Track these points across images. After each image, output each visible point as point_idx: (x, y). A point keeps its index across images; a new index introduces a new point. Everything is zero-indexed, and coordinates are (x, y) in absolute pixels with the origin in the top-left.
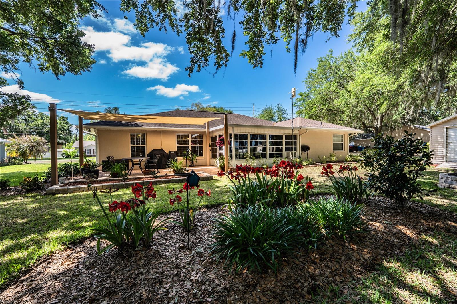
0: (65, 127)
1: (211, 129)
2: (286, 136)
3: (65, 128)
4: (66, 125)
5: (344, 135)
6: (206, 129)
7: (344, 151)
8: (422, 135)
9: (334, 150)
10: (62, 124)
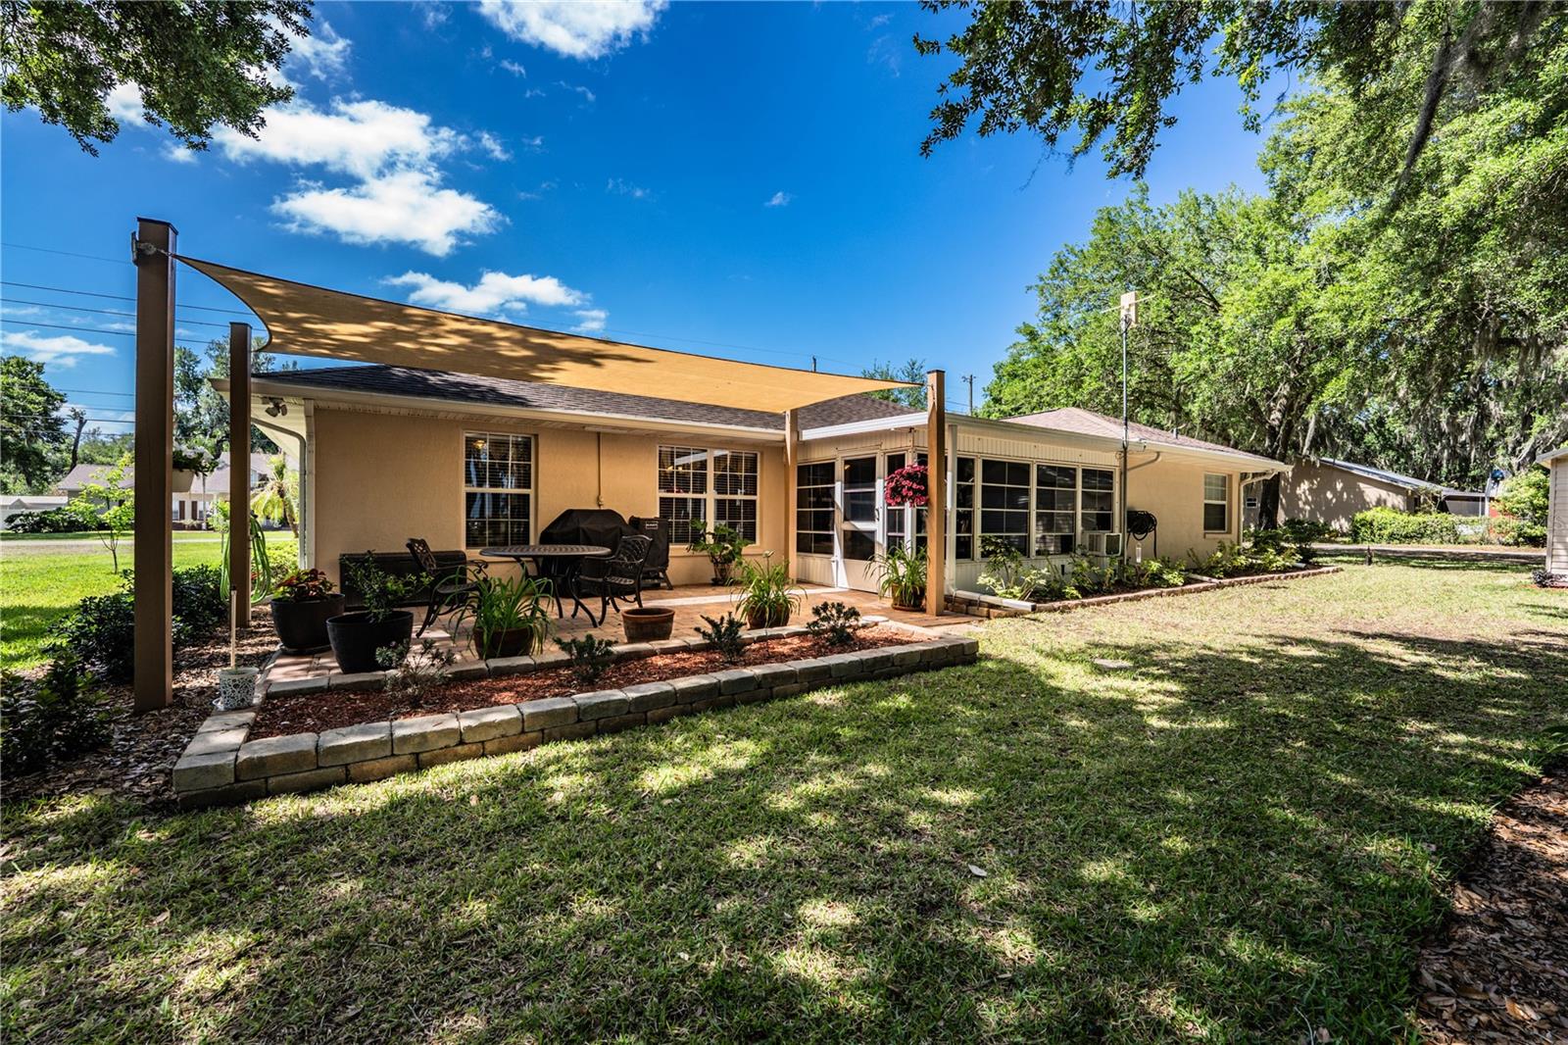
0: (32, 402)
1: (808, 435)
2: (1084, 471)
3: (30, 407)
4: (33, 396)
5: (1230, 476)
6: (787, 432)
7: (1229, 532)
8: (1339, 486)
9: (1205, 528)
10: (17, 390)
